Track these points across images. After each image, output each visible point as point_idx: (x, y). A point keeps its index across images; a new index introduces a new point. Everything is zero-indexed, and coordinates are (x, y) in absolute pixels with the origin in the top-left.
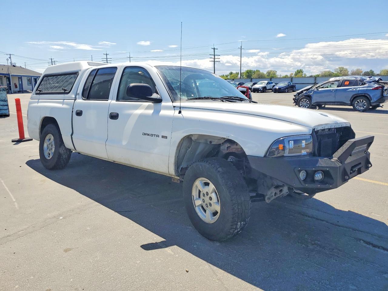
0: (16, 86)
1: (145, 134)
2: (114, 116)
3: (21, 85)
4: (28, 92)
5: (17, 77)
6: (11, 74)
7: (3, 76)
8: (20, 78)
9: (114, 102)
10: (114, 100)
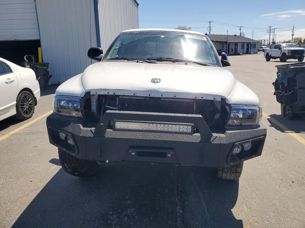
0: (232, 50)
3: (236, 50)
4: (240, 54)
5: (234, 43)
6: (228, 42)
7: (224, 43)
8: (236, 44)
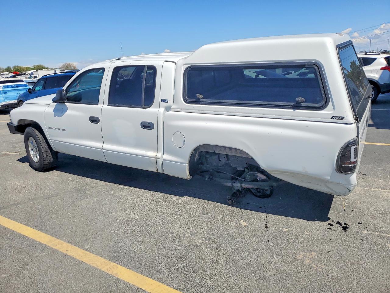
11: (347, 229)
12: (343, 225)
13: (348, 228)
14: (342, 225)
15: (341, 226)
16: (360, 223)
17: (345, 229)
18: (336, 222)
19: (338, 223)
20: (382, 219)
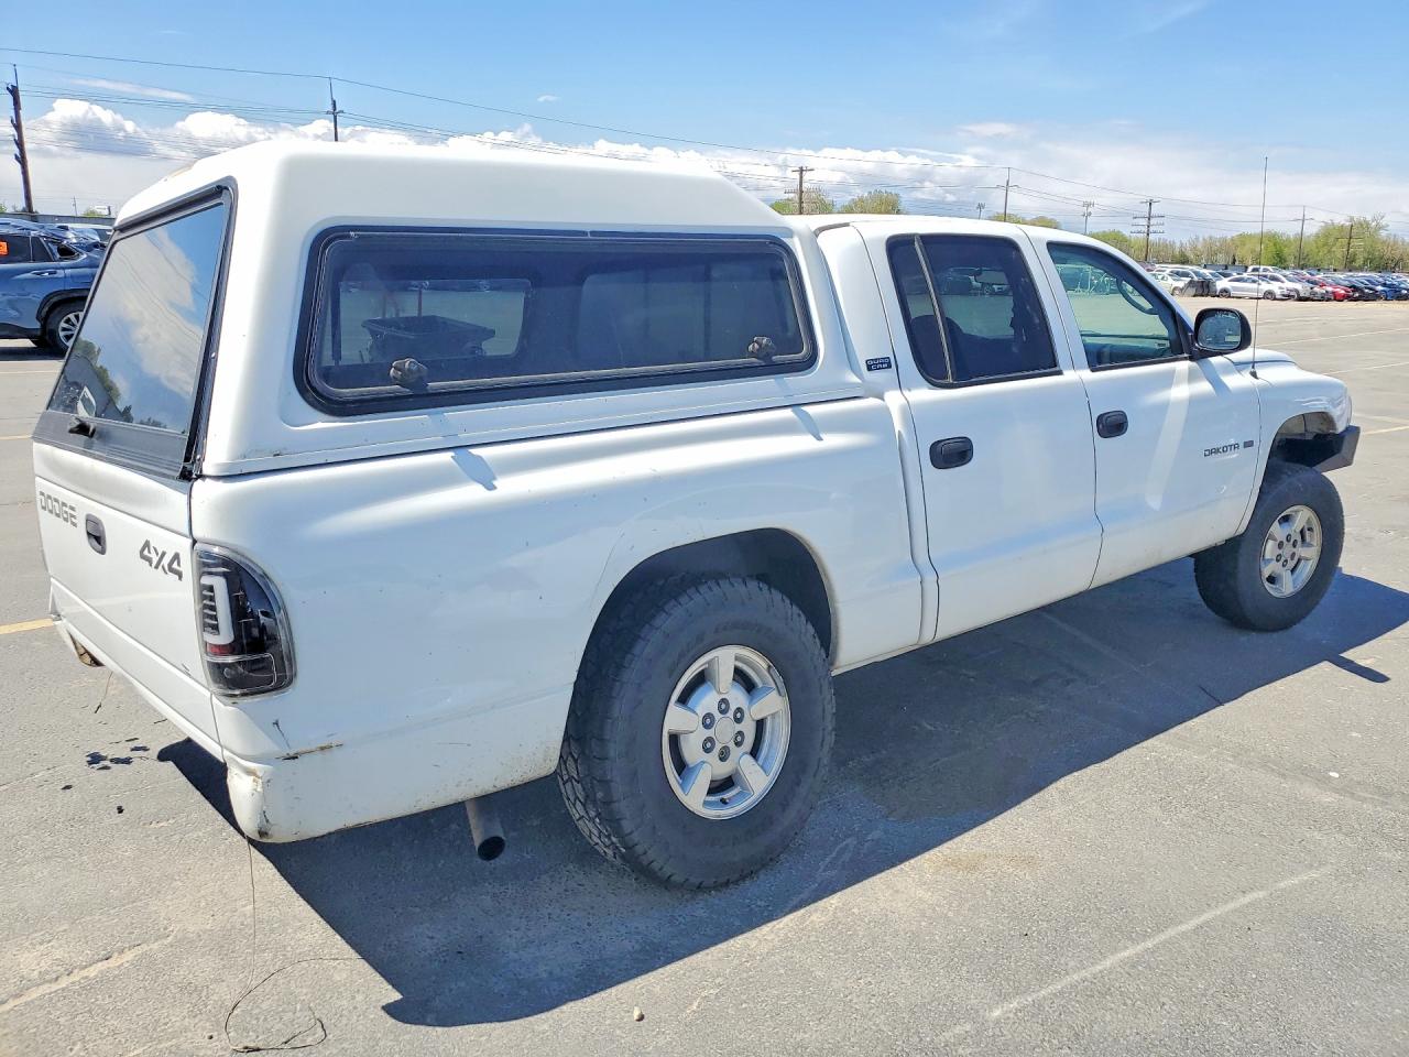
1: (1211, 452)
2: (1112, 425)
9: (1087, 375)
10: (1081, 368)
11: (89, 759)
12: (107, 763)
13: (90, 763)
14: (112, 761)
15: (110, 757)
16: (68, 787)
17: (95, 759)
18: (136, 762)
19: (127, 761)
20: (11, 831)
